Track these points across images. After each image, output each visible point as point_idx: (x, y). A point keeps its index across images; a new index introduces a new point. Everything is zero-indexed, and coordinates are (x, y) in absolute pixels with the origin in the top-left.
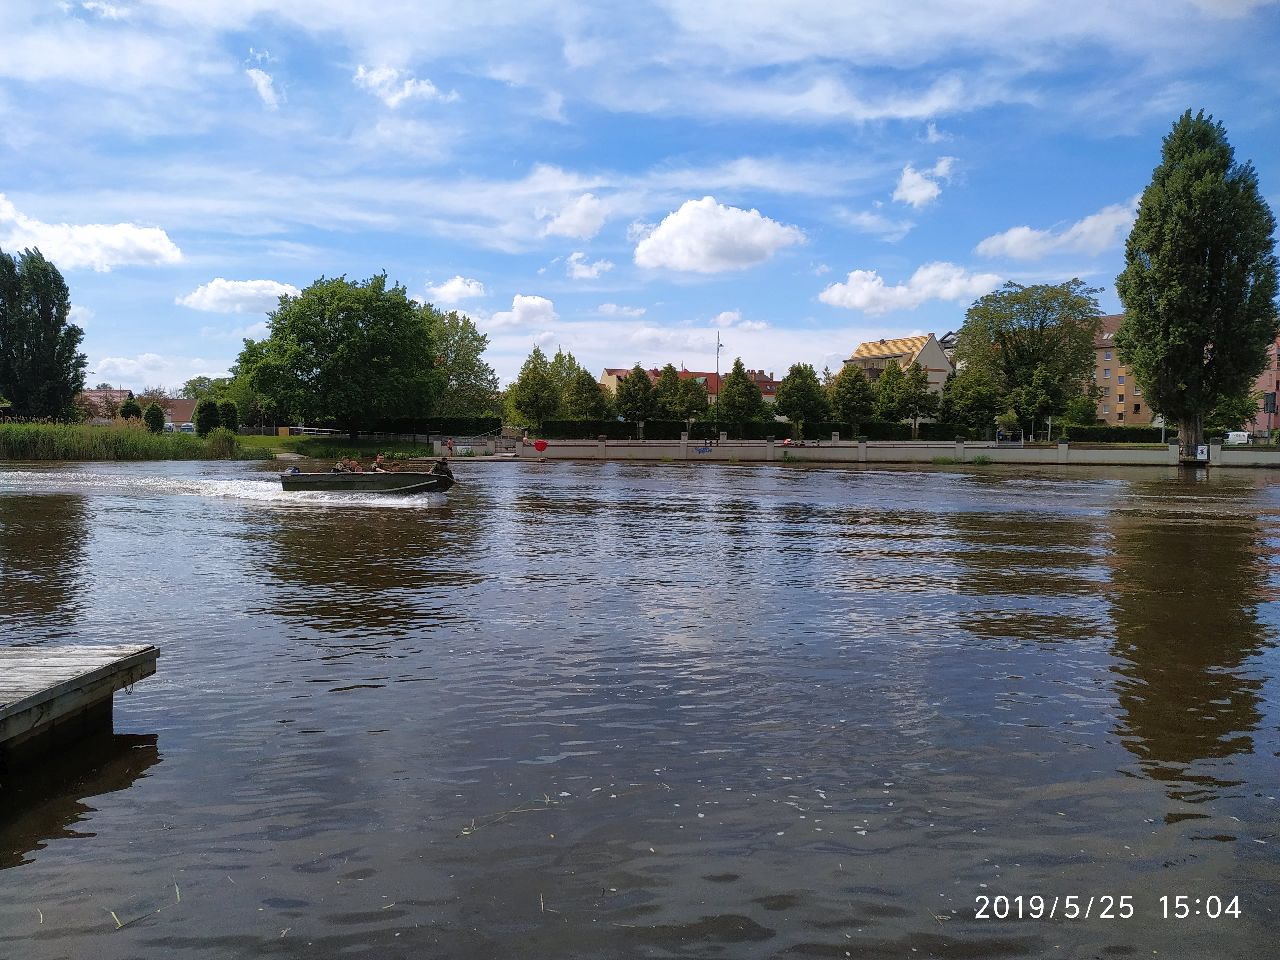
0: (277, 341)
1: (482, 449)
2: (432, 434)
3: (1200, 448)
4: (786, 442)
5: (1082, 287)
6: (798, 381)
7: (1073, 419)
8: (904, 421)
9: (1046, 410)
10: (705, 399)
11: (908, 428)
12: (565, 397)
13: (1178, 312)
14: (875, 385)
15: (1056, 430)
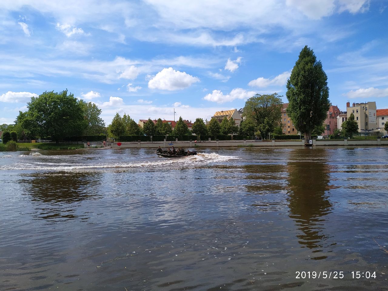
0: (31, 112)
1: (100, 146)
2: (84, 141)
3: (310, 141)
4: (195, 141)
5: (277, 95)
6: (198, 123)
7: (276, 133)
8: (229, 135)
9: (268, 131)
10: (171, 129)
11: (230, 136)
12: (127, 129)
13: (303, 102)
14: (221, 124)
15: (271, 136)
